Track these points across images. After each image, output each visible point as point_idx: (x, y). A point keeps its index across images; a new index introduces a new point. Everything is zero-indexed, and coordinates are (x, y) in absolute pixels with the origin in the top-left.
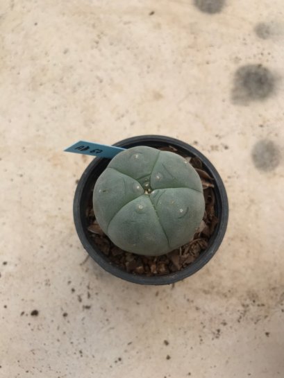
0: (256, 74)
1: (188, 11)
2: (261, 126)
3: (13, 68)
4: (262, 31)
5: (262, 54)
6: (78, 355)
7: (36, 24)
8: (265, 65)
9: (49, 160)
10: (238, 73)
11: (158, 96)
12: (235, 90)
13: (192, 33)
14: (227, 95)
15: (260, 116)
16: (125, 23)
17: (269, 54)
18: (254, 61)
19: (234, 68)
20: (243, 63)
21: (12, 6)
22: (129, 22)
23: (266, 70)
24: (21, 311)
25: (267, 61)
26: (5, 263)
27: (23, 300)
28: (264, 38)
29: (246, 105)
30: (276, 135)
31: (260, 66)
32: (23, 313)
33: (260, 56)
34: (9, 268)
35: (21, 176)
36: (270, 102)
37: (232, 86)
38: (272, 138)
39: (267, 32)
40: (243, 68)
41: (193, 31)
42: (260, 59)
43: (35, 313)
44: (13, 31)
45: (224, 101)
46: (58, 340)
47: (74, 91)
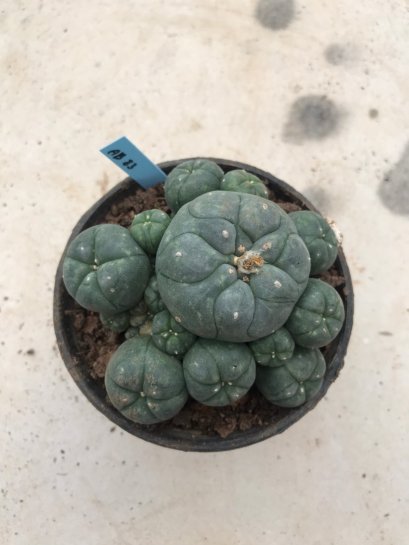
0: (318, 107)
1: (246, 25)
2: (313, 170)
3: (35, 82)
4: (334, 55)
5: (329, 84)
6: (73, 400)
7: (66, 31)
8: (331, 96)
9: (64, 191)
10: (296, 105)
11: (196, 126)
12: (289, 125)
13: (248, 53)
14: (279, 131)
15: (314, 158)
16: (170, 36)
17: (338, 84)
18: (317, 92)
19: (292, 97)
20: (304, 93)
21: (41, 7)
22: (174, 35)
23: (330, 103)
24: (18, 349)
25: (334, 92)
26: (6, 299)
27: (22, 338)
28: (335, 63)
29: (300, 144)
30: (330, 182)
31: (324, 98)
32: (20, 352)
33: (326, 86)
34: (10, 304)
35: (34, 205)
36: (329, 142)
37: (285, 120)
38: (325, 185)
39: (340, 56)
40: (303, 99)
41: (249, 49)
42: (325, 89)
43: (31, 352)
44: (38, 37)
45: (273, 137)
46: (54, 384)
47: (101, 114)
